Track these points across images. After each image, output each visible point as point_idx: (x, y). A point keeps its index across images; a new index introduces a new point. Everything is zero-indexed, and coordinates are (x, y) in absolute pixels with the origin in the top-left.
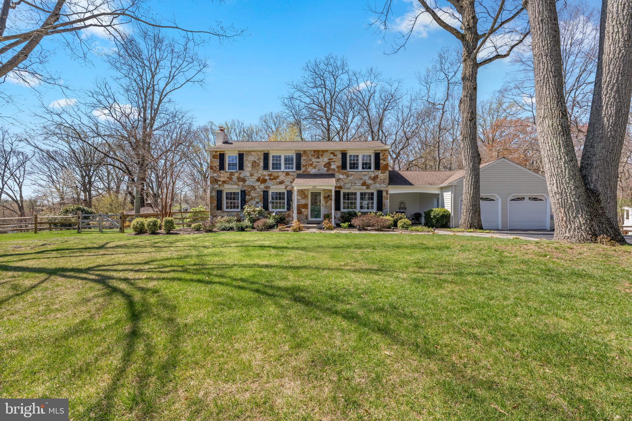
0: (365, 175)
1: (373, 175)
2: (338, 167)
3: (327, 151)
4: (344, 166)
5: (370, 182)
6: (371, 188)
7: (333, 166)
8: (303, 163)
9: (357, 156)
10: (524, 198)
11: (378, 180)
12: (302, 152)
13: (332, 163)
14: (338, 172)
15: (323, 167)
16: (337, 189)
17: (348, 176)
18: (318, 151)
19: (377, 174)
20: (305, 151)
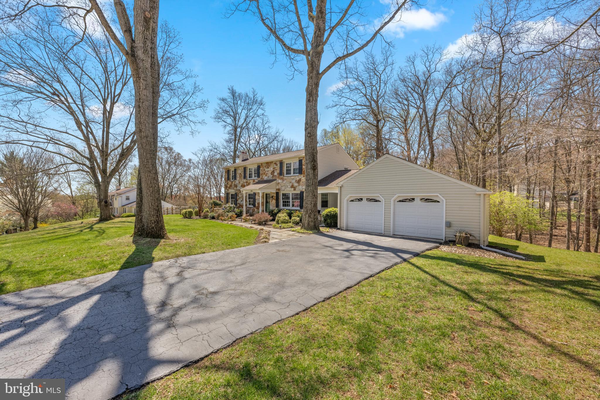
0: (293, 179)
1: (298, 179)
2: (278, 174)
3: (272, 162)
4: (281, 173)
5: (296, 184)
6: (297, 190)
7: (276, 174)
8: (261, 171)
9: (291, 163)
10: (413, 199)
11: (301, 183)
12: (260, 165)
13: (275, 171)
14: (278, 178)
15: (270, 174)
16: (277, 191)
17: (283, 181)
18: (268, 163)
19: (300, 177)
20: (262, 164)
